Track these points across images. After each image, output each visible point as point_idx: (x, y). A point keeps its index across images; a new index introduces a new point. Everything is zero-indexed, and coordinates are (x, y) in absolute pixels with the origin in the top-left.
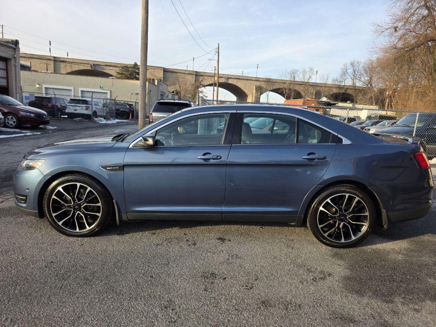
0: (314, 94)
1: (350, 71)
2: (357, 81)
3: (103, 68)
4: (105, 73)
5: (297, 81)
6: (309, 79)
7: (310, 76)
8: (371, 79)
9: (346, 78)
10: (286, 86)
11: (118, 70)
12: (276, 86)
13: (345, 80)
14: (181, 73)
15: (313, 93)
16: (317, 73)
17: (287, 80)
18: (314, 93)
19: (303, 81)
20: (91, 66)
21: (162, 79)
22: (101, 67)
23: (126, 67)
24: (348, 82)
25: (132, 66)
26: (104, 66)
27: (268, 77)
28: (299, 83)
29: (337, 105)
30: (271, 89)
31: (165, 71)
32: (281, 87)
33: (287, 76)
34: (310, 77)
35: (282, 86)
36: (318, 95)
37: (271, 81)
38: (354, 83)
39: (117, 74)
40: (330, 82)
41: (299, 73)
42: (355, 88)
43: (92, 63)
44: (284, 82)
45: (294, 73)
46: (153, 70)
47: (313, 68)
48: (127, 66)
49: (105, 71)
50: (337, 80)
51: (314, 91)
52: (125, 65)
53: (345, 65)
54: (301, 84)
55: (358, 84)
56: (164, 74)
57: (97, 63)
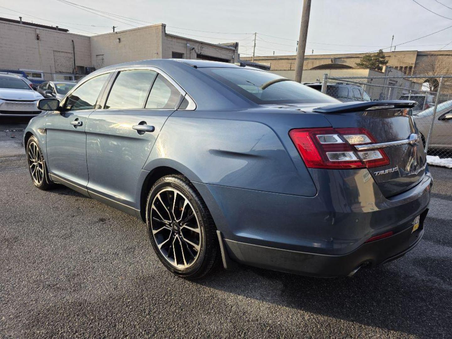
3: (343, 60)
4: (345, 65)
11: (358, 61)
14: (442, 55)
20: (332, 61)
21: (413, 66)
22: (342, 60)
23: (368, 56)
25: (376, 54)
26: (345, 59)
31: (420, 55)
39: (356, 66)
43: (332, 57)
46: (403, 56)
48: (370, 56)
49: (344, 64)
52: (367, 55)
56: (417, 59)
57: (338, 56)
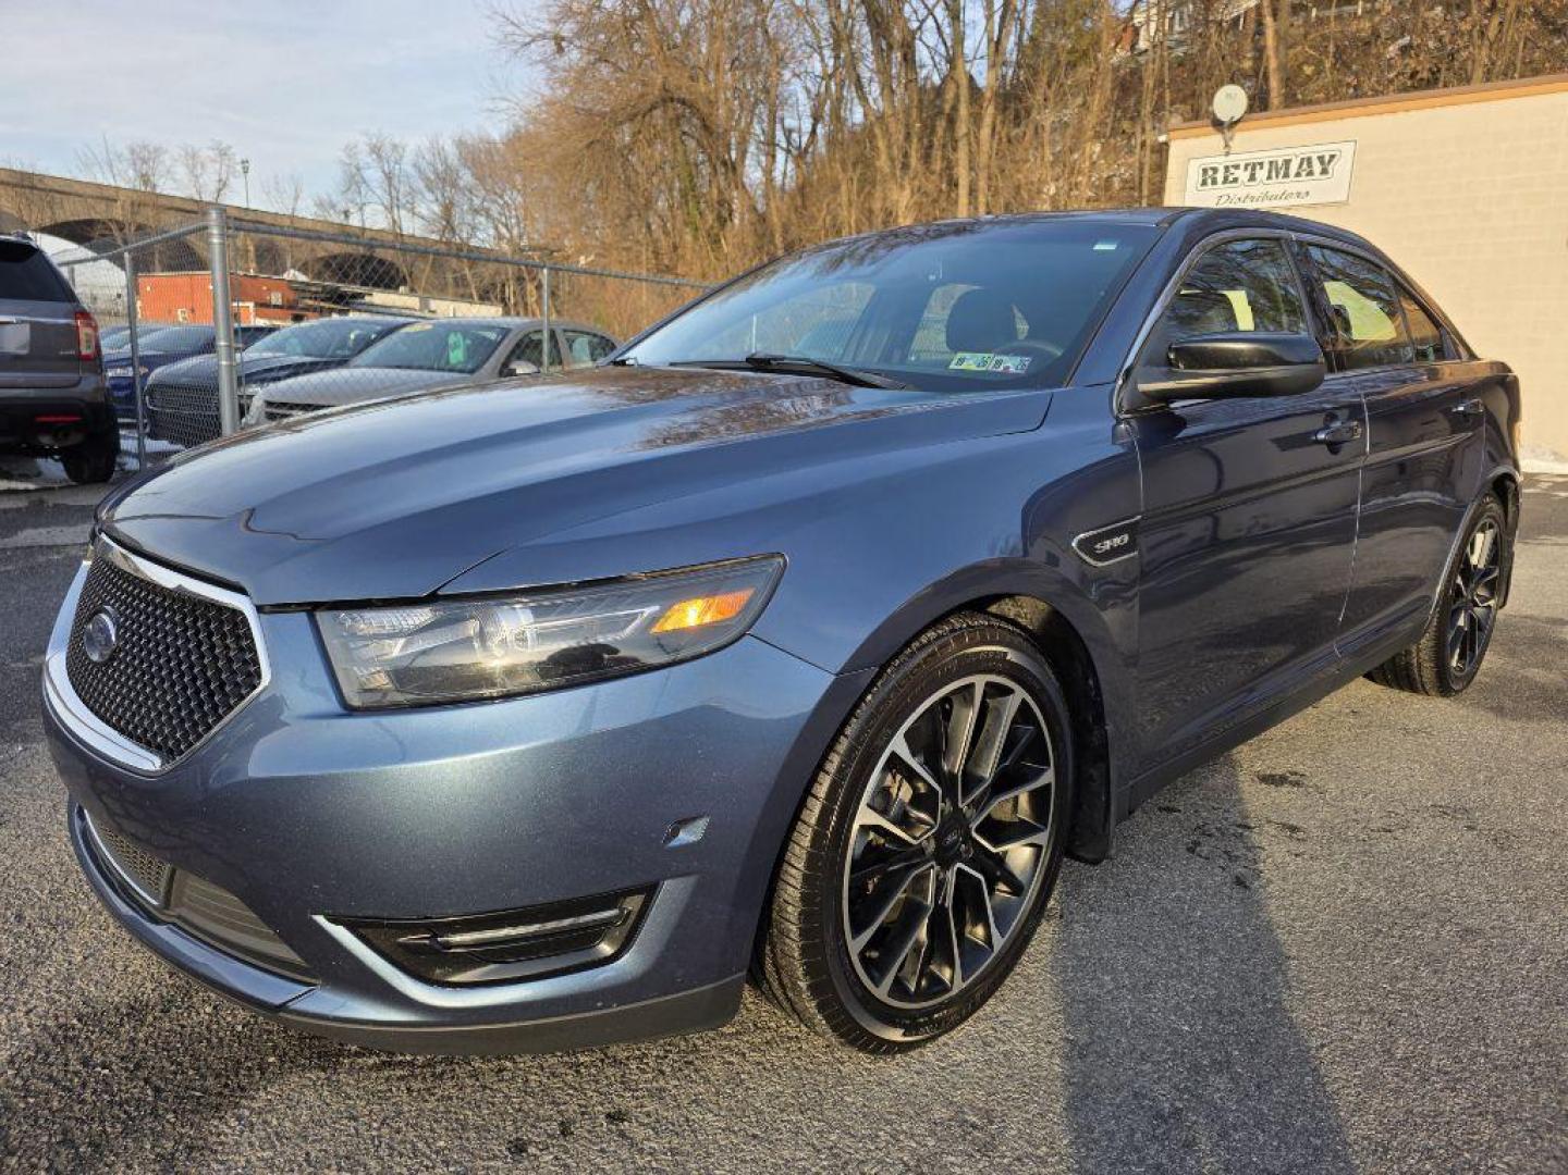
0: (252, 255)
1: (374, 175)
2: (403, 213)
5: (165, 193)
6: (219, 190)
7: (224, 177)
8: (448, 209)
9: (364, 200)
10: (118, 213)
12: (70, 212)
13: (361, 209)
15: (247, 251)
16: (246, 171)
17: (117, 189)
18: (251, 248)
19: (197, 197)
24: (374, 218)
27: (17, 167)
28: (178, 204)
29: (367, 299)
30: (48, 222)
32: (94, 216)
33: (115, 171)
34: (223, 185)
35: (99, 212)
36: (269, 258)
37: (39, 186)
38: (394, 221)
40: (307, 211)
41: (168, 163)
42: (400, 242)
44: (107, 196)
45: (144, 158)
47: (230, 147)
50: (333, 206)
51: (249, 242)
53: (350, 150)
54: (188, 212)
55: (412, 227)
